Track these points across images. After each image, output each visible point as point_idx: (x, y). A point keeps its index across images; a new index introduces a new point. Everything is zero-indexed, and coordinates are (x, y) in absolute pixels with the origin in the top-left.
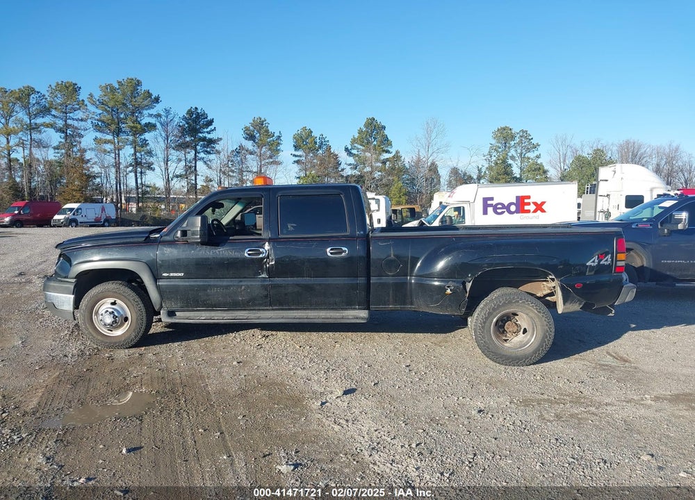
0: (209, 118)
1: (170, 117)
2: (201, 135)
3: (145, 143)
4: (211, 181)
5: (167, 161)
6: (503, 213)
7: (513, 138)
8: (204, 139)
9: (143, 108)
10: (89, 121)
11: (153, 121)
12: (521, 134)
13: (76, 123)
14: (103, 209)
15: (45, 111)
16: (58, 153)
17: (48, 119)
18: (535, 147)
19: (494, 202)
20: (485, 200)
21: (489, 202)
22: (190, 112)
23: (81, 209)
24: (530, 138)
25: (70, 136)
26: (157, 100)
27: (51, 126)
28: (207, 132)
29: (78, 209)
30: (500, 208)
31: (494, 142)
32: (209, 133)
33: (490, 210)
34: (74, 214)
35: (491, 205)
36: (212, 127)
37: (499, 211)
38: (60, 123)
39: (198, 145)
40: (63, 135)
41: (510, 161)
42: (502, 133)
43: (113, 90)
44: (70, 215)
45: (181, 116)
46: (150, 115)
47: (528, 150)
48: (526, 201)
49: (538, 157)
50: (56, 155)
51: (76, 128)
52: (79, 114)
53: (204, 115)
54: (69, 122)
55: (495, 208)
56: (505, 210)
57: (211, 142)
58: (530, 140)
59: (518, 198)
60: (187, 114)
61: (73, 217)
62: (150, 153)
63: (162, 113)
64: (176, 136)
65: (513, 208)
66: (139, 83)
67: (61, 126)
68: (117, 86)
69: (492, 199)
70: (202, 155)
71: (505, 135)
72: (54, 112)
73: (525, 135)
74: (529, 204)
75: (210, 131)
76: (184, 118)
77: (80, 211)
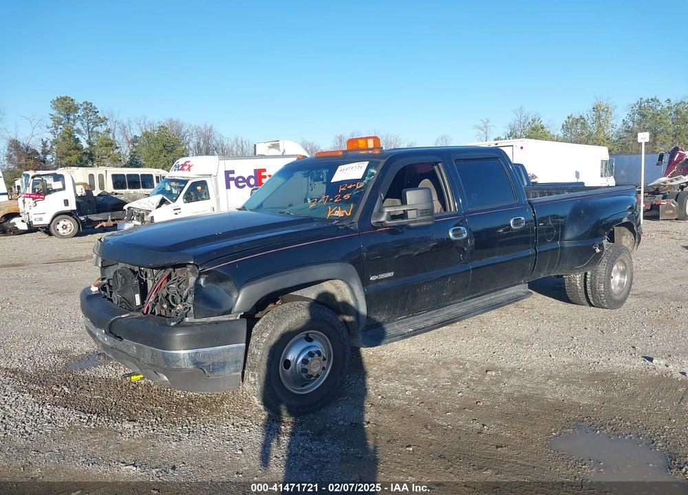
6: (244, 186)
7: (76, 109)
12: (85, 106)
18: (103, 121)
19: (235, 176)
20: (227, 173)
21: (231, 176)
24: (96, 110)
30: (241, 182)
31: (54, 112)
33: (232, 183)
35: (233, 179)
37: (241, 184)
41: (78, 136)
42: (63, 103)
47: (96, 124)
48: (263, 174)
49: (108, 131)
55: (236, 181)
56: (245, 184)
58: (96, 113)
59: (256, 171)
65: (252, 181)
69: (233, 172)
71: (66, 107)
73: (90, 108)
74: (265, 177)
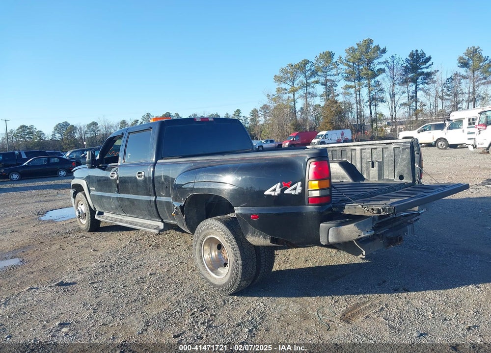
0: (427, 56)
1: (396, 62)
2: (419, 71)
3: (378, 84)
4: (425, 105)
5: (393, 95)
8: (422, 74)
9: (374, 59)
10: (340, 75)
11: (383, 66)
13: (332, 78)
14: (343, 134)
15: (314, 74)
16: (322, 99)
17: (316, 79)
22: (412, 55)
23: (327, 135)
25: (329, 87)
26: (384, 51)
27: (317, 82)
28: (426, 67)
29: (325, 135)
32: (427, 68)
34: (323, 138)
36: (430, 63)
38: (322, 80)
39: (418, 79)
40: (324, 87)
43: (354, 50)
44: (320, 139)
45: (404, 59)
46: (380, 63)
50: (322, 100)
51: (333, 81)
52: (334, 71)
53: (423, 55)
54: (328, 78)
57: (428, 75)
60: (409, 56)
61: (323, 140)
62: (382, 90)
63: (389, 60)
64: (401, 74)
66: (371, 42)
67: (323, 81)
68: (357, 47)
70: (421, 86)
72: (319, 73)
75: (428, 66)
76: (407, 60)
77: (327, 136)
